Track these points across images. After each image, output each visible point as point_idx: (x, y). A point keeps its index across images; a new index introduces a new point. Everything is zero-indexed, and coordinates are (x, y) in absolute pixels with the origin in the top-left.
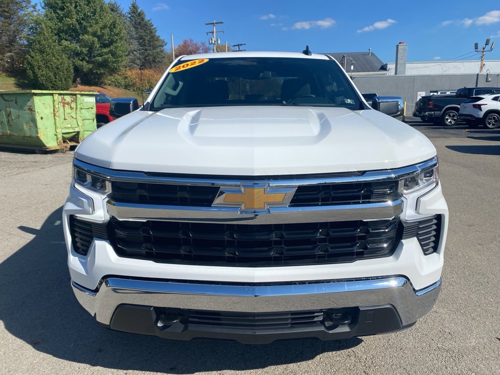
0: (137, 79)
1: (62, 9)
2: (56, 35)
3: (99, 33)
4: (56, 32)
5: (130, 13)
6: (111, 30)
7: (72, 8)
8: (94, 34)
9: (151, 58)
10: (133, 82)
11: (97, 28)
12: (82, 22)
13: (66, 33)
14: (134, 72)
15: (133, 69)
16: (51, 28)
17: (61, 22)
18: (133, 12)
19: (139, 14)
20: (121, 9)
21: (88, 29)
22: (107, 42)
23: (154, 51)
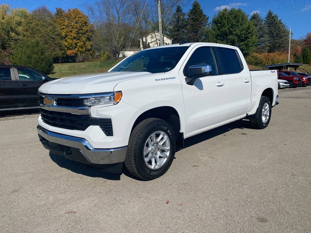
0: (264, 59)
1: (221, 23)
2: (215, 38)
3: (239, 34)
4: (215, 36)
5: (266, 18)
6: (247, 31)
7: (226, 22)
8: (236, 35)
9: (277, 45)
10: (261, 61)
11: (238, 31)
12: (230, 29)
13: (221, 36)
14: (263, 54)
15: (263, 53)
16: (213, 34)
17: (219, 30)
18: (269, 17)
19: (273, 17)
20: (260, 17)
21: (233, 32)
22: (244, 38)
23: (280, 40)
